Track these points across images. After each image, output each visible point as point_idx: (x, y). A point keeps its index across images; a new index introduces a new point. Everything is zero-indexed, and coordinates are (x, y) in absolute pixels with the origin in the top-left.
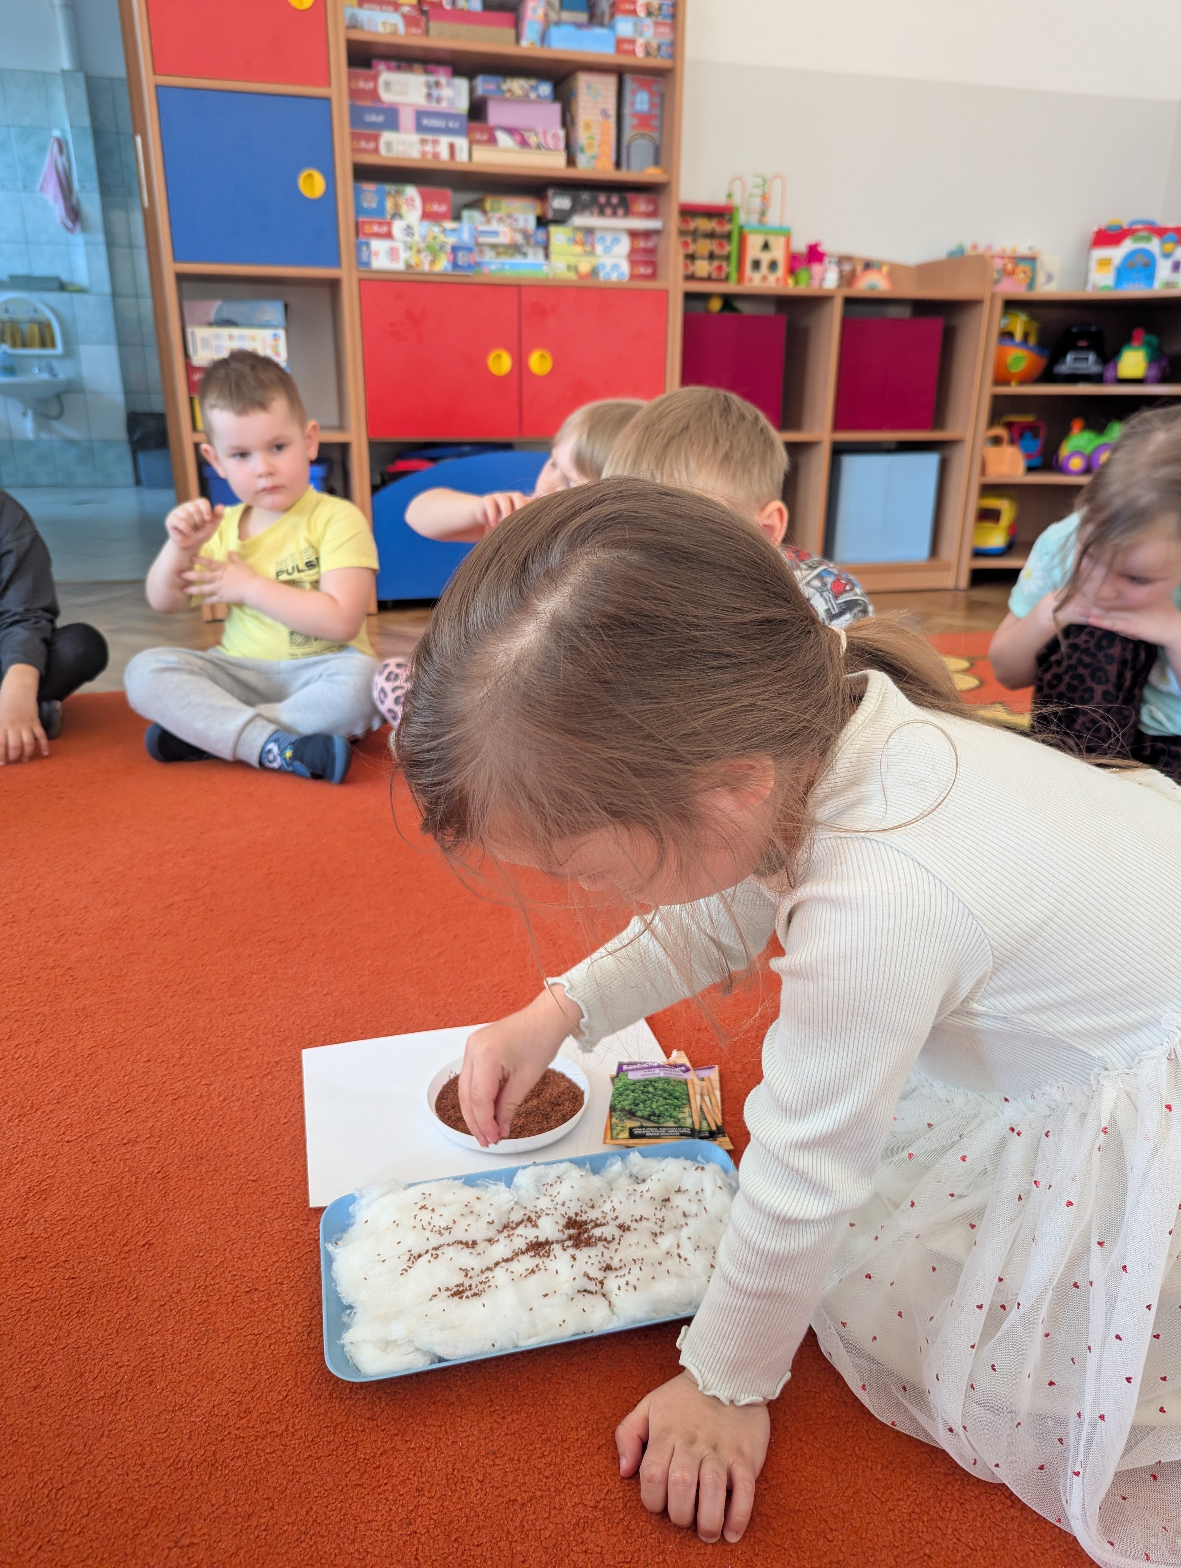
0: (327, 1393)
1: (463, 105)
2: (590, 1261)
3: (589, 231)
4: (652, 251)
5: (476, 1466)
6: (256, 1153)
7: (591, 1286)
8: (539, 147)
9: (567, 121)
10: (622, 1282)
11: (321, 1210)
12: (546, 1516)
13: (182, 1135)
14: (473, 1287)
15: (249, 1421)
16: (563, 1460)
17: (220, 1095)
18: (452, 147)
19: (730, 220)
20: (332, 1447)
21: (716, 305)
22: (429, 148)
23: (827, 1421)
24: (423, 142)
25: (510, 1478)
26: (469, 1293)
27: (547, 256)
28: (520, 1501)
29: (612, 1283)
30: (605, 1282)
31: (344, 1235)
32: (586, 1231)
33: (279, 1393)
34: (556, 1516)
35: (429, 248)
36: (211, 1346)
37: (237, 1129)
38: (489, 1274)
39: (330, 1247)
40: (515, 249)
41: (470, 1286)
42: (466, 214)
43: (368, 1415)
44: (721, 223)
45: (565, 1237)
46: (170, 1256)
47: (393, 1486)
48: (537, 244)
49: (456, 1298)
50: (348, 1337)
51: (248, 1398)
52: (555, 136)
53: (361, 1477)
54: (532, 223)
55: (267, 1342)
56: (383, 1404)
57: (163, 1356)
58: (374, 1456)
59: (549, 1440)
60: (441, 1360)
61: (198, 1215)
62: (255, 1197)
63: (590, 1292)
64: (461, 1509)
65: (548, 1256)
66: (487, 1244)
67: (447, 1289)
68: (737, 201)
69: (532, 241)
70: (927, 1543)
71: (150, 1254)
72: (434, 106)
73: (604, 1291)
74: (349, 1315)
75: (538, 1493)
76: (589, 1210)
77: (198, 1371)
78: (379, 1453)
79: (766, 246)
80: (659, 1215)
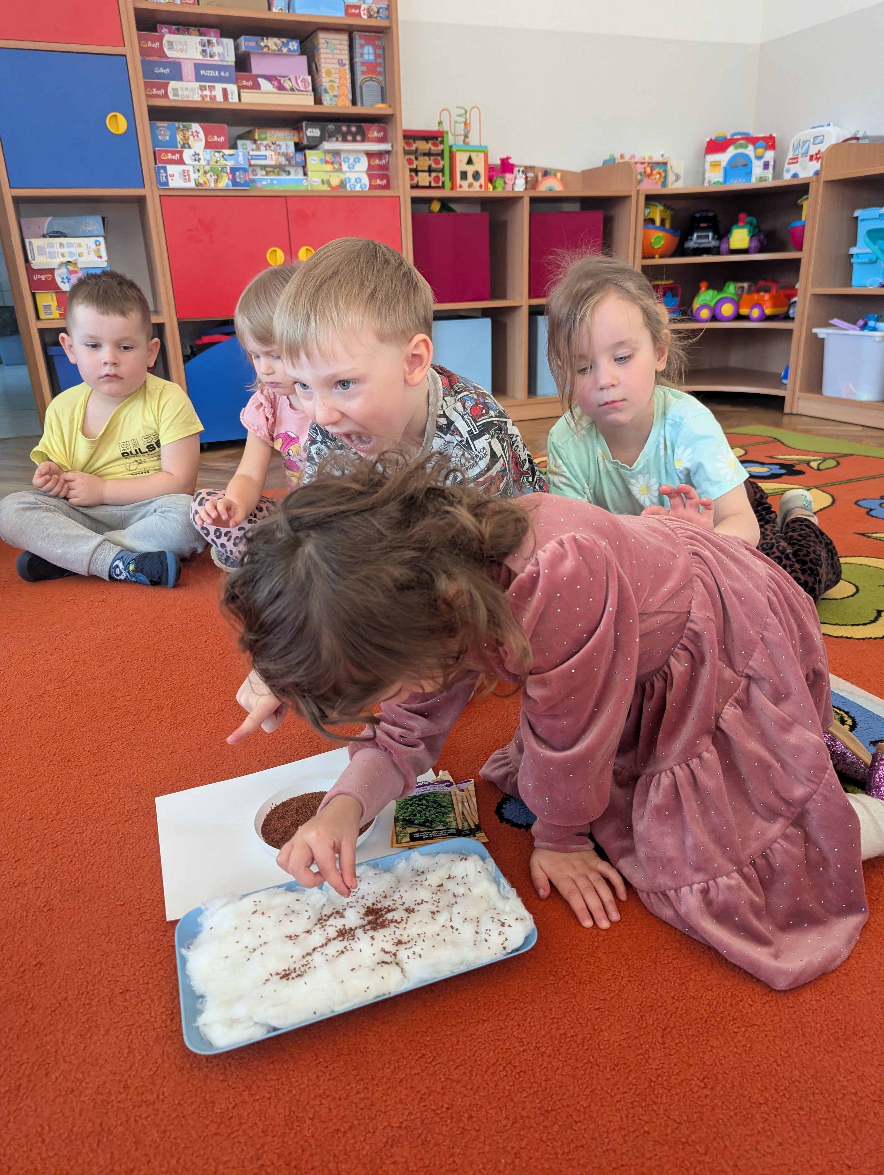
0: (188, 1065)
1: (231, 59)
2: (385, 939)
3: (336, 153)
4: (385, 167)
5: (307, 1107)
6: (122, 883)
7: (387, 958)
8: (292, 89)
9: (313, 70)
10: (410, 952)
11: (176, 922)
12: (363, 1139)
13: (62, 875)
14: (297, 969)
15: (127, 1095)
16: (373, 1094)
17: (90, 840)
18: (225, 91)
19: (442, 142)
20: (194, 1107)
21: (436, 207)
22: (207, 92)
23: (568, 1040)
24: (202, 88)
25: (334, 1112)
26: (294, 975)
27: (305, 174)
28: (343, 1130)
29: (403, 954)
30: (398, 953)
31: (195, 940)
32: (382, 915)
33: (151, 1070)
34: (370, 1138)
35: (212, 170)
36: (95, 1038)
37: (106, 865)
38: (309, 958)
39: (184, 951)
40: (280, 169)
41: (295, 969)
42: (240, 143)
43: (221, 1078)
44: (435, 145)
45: (365, 923)
46: (58, 971)
47: (244, 1131)
48: (297, 165)
49: (284, 980)
50: (202, 1020)
51: (126, 1076)
52: (304, 81)
53: (219, 1127)
54: (292, 149)
55: (139, 1030)
56: (233, 1068)
57: (56, 1051)
58: (228, 1110)
59: (362, 1080)
60: (275, 1029)
61: (78, 937)
62: (123, 917)
63: (387, 963)
64: (297, 1142)
65: (353, 939)
66: (306, 934)
67: (277, 974)
68: (446, 127)
69: (293, 162)
70: (646, 1123)
71: (41, 972)
72: (208, 60)
73: (397, 961)
74: (202, 1003)
75: (356, 1122)
76: (382, 899)
77: (84, 1061)
78: (231, 1106)
79: (470, 161)
80: (436, 898)
